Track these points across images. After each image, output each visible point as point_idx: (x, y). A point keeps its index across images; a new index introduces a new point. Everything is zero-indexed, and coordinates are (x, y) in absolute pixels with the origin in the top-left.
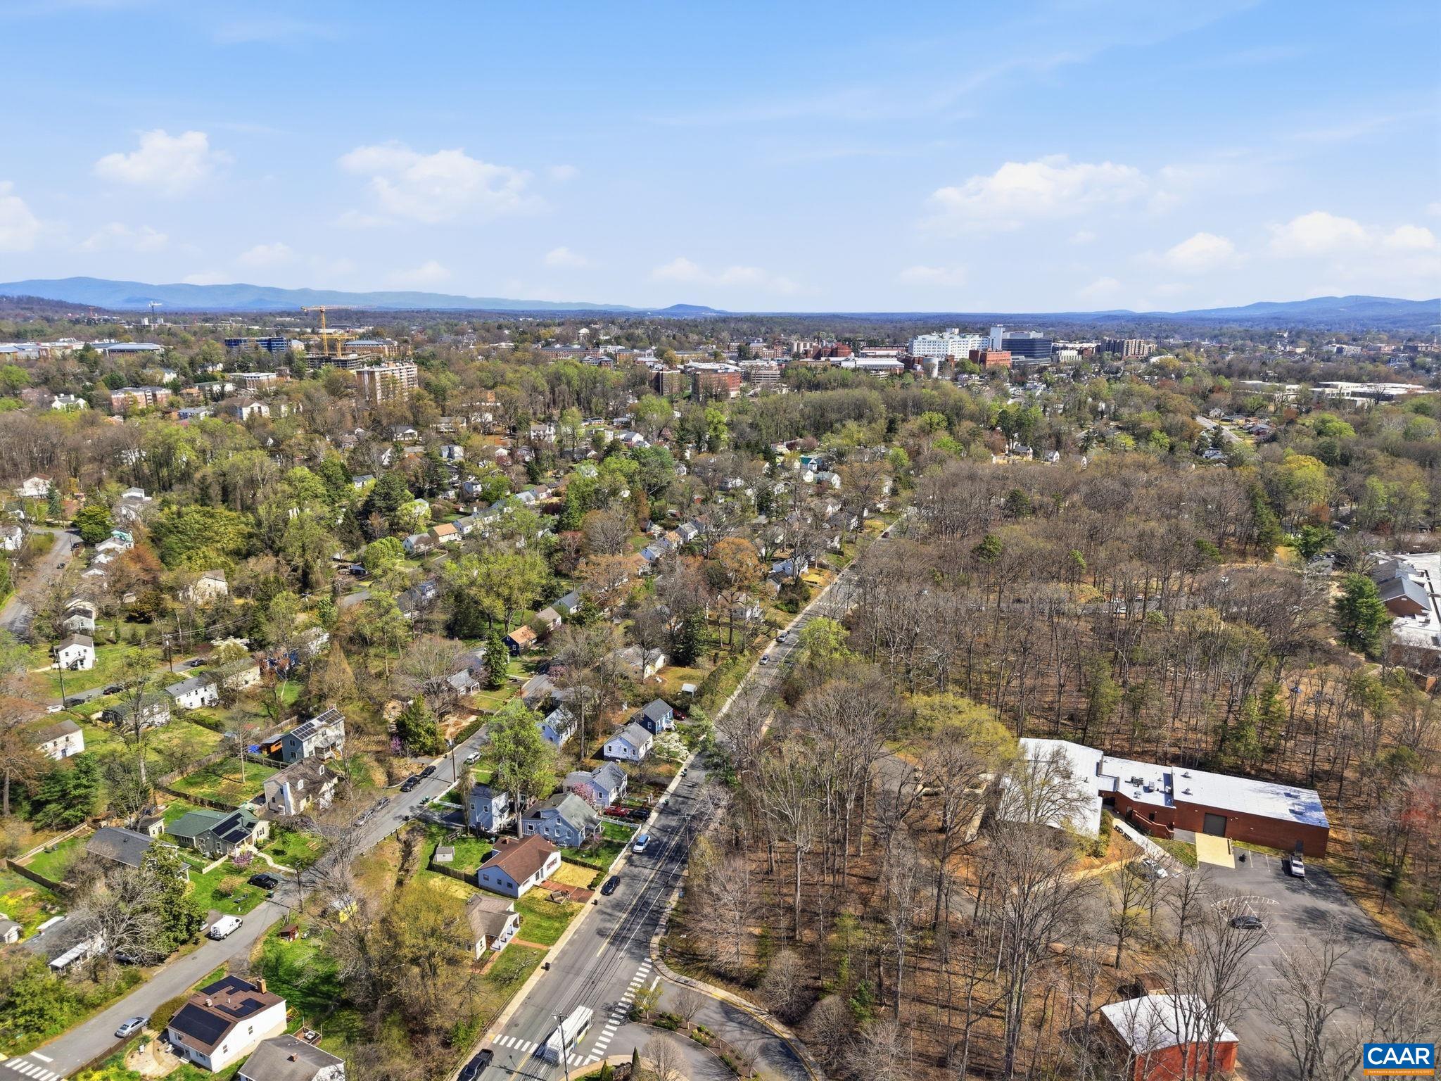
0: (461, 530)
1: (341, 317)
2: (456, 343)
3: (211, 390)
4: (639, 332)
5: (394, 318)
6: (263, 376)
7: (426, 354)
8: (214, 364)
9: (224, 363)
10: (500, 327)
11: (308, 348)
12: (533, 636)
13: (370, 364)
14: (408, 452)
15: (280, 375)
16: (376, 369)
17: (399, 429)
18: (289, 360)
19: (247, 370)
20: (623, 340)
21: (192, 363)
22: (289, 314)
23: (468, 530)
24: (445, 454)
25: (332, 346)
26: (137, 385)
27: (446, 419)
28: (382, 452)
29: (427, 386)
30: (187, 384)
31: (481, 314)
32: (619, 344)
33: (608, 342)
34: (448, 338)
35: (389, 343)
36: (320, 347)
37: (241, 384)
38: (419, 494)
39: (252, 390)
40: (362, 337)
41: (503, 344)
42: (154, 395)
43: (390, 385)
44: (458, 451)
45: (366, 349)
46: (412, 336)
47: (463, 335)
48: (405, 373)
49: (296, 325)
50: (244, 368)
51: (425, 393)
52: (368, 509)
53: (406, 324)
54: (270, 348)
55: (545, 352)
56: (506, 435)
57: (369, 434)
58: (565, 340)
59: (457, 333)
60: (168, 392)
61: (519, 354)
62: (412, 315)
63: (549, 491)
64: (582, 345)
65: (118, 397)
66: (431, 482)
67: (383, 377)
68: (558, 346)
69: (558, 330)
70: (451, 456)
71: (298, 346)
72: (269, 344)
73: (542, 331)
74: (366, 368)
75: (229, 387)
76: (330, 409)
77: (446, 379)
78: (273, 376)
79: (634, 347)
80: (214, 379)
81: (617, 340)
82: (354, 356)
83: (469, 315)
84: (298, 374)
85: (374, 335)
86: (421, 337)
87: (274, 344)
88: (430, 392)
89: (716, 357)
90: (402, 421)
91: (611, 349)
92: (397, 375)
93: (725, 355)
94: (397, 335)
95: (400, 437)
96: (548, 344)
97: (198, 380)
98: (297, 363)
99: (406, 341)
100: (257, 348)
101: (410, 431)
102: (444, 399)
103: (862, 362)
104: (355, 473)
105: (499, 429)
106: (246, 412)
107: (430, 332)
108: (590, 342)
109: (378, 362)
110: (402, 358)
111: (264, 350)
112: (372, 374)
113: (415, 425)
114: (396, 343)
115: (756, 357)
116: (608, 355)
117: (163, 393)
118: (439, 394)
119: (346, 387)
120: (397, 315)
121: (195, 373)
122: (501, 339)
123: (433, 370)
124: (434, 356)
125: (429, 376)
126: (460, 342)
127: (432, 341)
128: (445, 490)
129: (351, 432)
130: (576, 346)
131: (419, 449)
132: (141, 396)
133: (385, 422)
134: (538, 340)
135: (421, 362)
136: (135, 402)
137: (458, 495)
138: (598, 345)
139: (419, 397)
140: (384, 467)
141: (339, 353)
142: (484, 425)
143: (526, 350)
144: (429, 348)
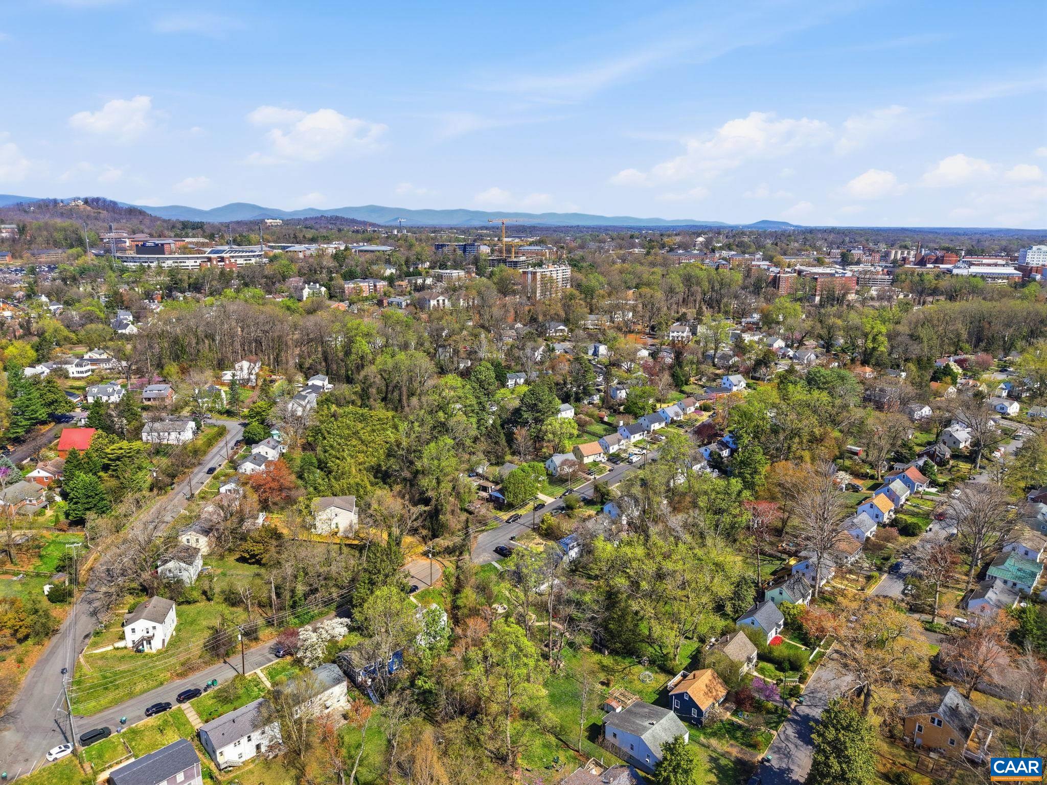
0: (606, 448)
1: (519, 230)
2: (600, 248)
3: (416, 283)
4: (746, 239)
5: (555, 231)
6: (455, 273)
7: (577, 257)
8: (423, 262)
9: (431, 262)
10: (632, 237)
11: (493, 251)
12: (722, 692)
13: (534, 266)
14: (559, 348)
15: (468, 272)
16: (538, 270)
17: (552, 324)
18: (476, 261)
19: (446, 268)
20: (734, 247)
21: (407, 262)
22: (487, 228)
23: (613, 449)
24: (591, 352)
25: (509, 251)
26: (365, 278)
27: (592, 317)
28: (534, 349)
29: (578, 286)
30: (400, 277)
31: (615, 228)
32: (730, 250)
33: (721, 248)
34: (593, 245)
35: (549, 249)
36: (501, 251)
37: (439, 278)
38: (565, 399)
39: (444, 284)
40: (531, 244)
41: (636, 250)
42: (375, 286)
43: (547, 283)
44: (603, 349)
45: (533, 253)
46: (567, 244)
47: (604, 242)
48: (560, 273)
49: (488, 236)
50: (443, 266)
51: (577, 293)
52: (514, 418)
53: (562, 235)
54: (464, 251)
55: (671, 256)
56: (645, 333)
57: (527, 329)
58: (685, 247)
59: (600, 241)
60: (385, 283)
61: (650, 258)
62: (566, 229)
63: (697, 405)
64: (701, 250)
65: (349, 286)
66: (579, 387)
67: (543, 277)
68: (681, 251)
69: (678, 239)
70: (595, 353)
71: (485, 249)
72: (464, 248)
73: (666, 239)
74: (531, 269)
75: (429, 281)
76: (497, 304)
77: (594, 280)
78: (462, 273)
79: (744, 253)
80: (420, 274)
81: (729, 247)
82: (523, 258)
83: (606, 229)
84: (480, 273)
85: (540, 242)
86: (573, 245)
87: (468, 249)
88: (581, 292)
89: (819, 262)
90: (556, 318)
91: (725, 253)
92: (554, 276)
93: (827, 260)
94: (556, 243)
95: (552, 333)
96: (671, 250)
97: (408, 274)
98: (481, 263)
99: (562, 247)
100: (455, 251)
101: (562, 327)
102: (592, 298)
103: (974, 270)
104: (509, 367)
105: (640, 327)
106: (433, 303)
107: (579, 241)
108: (707, 248)
109: (540, 264)
110: (558, 261)
111: (459, 252)
112: (535, 273)
113: (566, 322)
114: (555, 249)
115: (858, 263)
116: (724, 259)
117: (382, 285)
118: (588, 293)
119: (514, 284)
120: (557, 229)
121: (408, 270)
122: (633, 246)
123: (583, 271)
124: (583, 259)
125: (579, 276)
126: (602, 248)
127: (582, 247)
128: (590, 395)
129: (512, 328)
130: (696, 252)
131: (568, 345)
132: (365, 286)
133: (541, 318)
134: (663, 246)
135: (574, 264)
136: (361, 291)
137: (603, 400)
138: (713, 251)
139: (572, 297)
140: (536, 363)
141: (513, 255)
142: (626, 323)
143: (656, 254)
144: (580, 253)
